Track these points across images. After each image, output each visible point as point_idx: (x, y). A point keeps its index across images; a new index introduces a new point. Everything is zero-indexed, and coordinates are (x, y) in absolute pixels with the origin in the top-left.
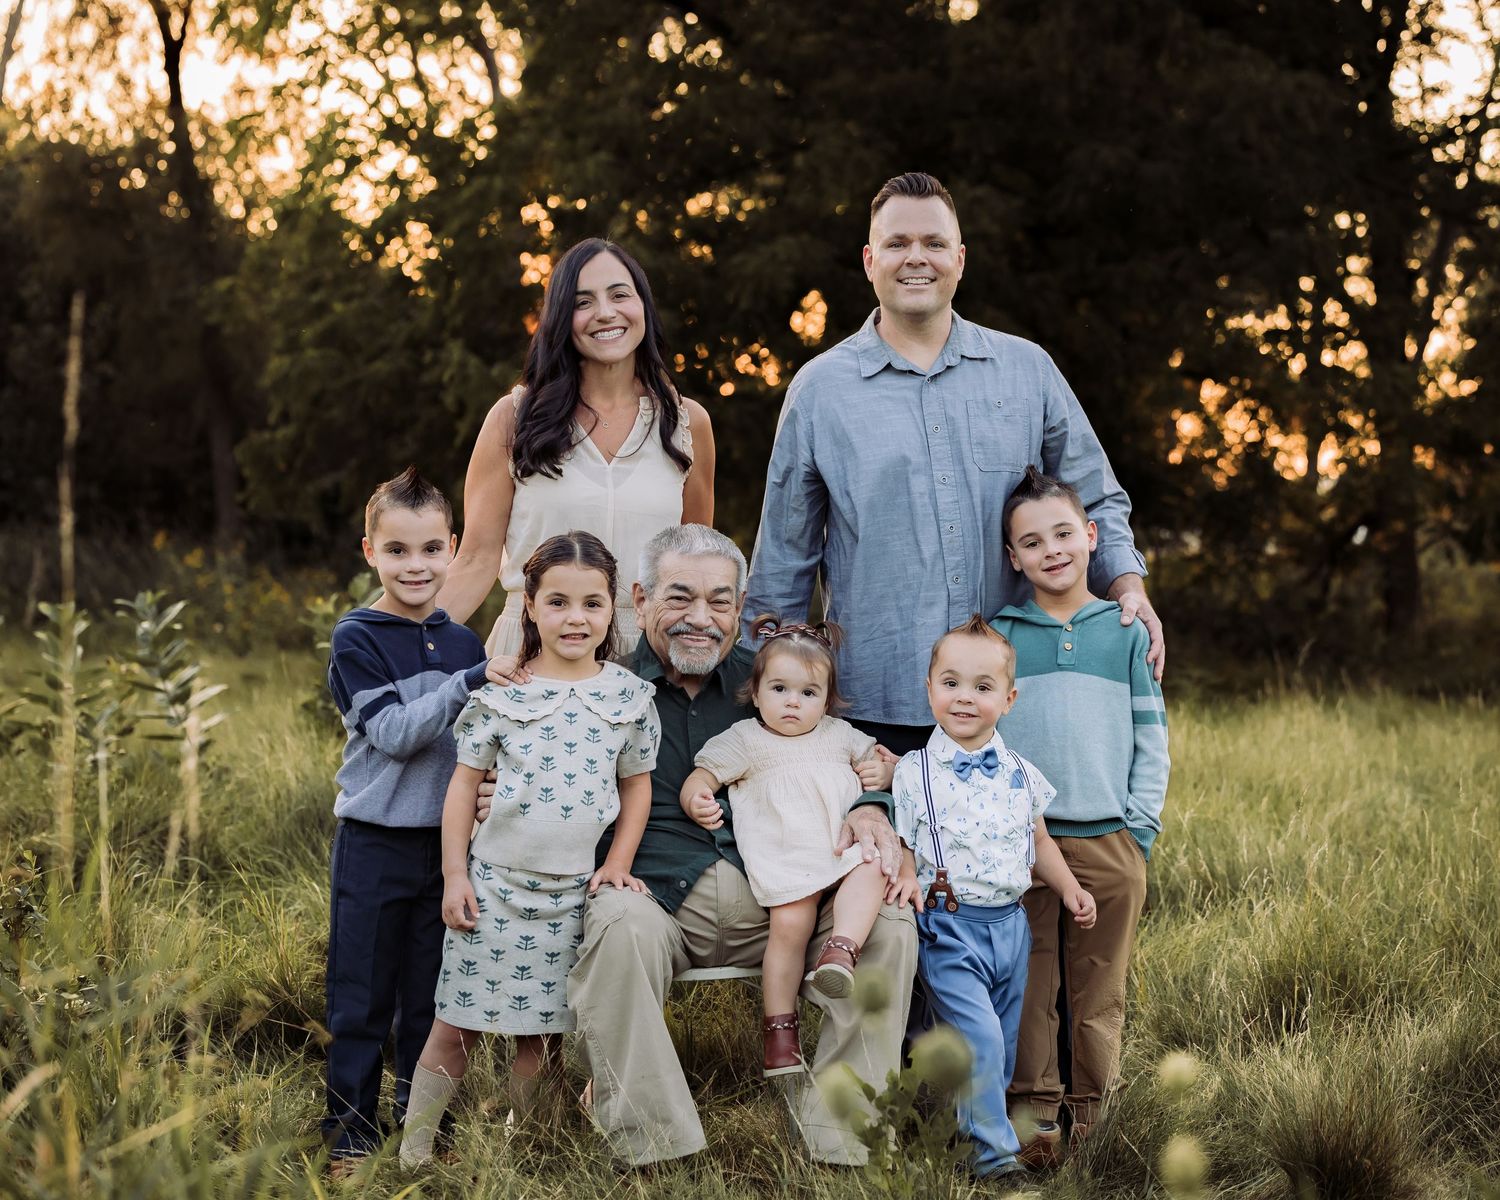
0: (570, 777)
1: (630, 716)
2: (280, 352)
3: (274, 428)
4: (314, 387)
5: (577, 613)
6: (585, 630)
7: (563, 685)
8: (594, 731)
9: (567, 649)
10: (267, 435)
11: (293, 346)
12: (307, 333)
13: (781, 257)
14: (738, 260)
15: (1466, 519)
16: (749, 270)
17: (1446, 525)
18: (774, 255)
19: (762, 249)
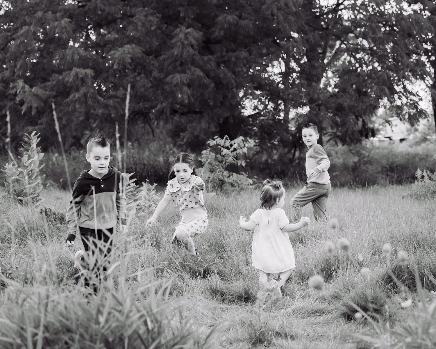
13: (126, 52)
14: (112, 52)
15: (341, 132)
16: (117, 55)
17: (335, 133)
18: (124, 51)
19: (120, 49)
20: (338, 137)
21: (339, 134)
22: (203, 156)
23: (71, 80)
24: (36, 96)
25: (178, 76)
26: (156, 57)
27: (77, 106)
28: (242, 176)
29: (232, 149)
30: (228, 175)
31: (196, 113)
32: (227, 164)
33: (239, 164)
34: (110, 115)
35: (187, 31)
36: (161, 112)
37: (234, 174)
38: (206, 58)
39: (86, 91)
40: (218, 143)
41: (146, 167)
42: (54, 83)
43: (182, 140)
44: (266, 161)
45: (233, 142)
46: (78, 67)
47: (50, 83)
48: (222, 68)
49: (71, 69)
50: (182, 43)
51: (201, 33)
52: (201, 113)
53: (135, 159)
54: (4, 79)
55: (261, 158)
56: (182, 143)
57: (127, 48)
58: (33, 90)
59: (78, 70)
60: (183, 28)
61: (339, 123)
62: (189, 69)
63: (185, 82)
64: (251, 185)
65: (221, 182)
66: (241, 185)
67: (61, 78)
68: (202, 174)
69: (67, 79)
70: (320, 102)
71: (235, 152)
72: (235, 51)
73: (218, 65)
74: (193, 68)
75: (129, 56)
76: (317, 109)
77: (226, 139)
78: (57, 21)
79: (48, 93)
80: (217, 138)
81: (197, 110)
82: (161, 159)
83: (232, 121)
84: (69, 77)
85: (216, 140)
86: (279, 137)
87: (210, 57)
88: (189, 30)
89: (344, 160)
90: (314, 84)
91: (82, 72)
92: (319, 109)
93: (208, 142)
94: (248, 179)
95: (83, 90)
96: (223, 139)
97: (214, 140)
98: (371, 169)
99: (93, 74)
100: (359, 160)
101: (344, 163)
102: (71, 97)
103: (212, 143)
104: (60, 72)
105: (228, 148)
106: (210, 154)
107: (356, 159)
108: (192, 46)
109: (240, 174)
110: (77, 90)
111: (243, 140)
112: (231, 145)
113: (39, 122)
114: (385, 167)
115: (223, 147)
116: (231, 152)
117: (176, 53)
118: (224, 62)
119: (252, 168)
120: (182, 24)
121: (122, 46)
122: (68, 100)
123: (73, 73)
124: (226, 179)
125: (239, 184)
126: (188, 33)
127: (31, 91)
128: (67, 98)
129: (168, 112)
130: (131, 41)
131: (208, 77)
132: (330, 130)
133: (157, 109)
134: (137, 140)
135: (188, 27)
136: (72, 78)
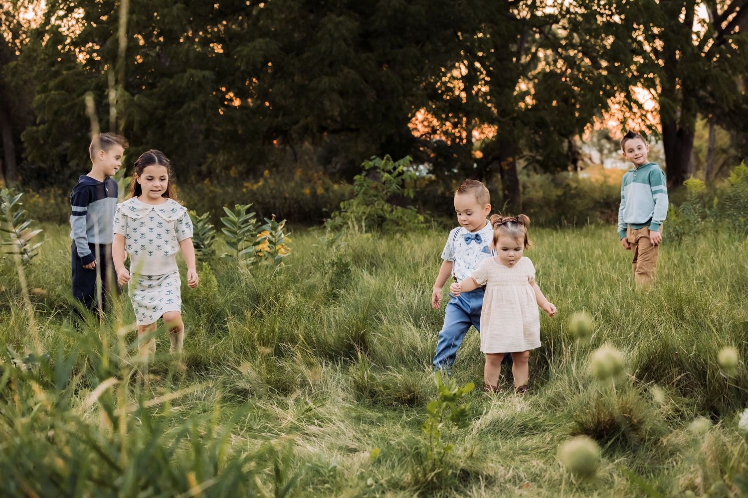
0: (151, 241)
1: (175, 217)
2: (39, 93)
3: (39, 125)
4: (55, 107)
5: (157, 183)
6: (160, 189)
7: (150, 206)
8: (160, 223)
9: (153, 195)
10: (35, 128)
11: (45, 90)
12: (52, 84)
13: (258, 47)
14: (239, 49)
15: (541, 155)
16: (245, 53)
17: (534, 157)
18: (255, 47)
19: (250, 44)
20: (538, 161)
21: (539, 158)
22: (355, 183)
23: (184, 85)
24: (139, 106)
25: (326, 80)
26: (297, 55)
27: (193, 120)
28: (409, 211)
29: (396, 173)
30: (390, 209)
31: (351, 130)
32: (389, 194)
33: (405, 195)
34: (237, 131)
35: (338, 20)
36: (306, 130)
37: (399, 208)
38: (363, 56)
39: (204, 99)
40: (377, 165)
41: (288, 202)
42: (162, 89)
43: (335, 167)
44: (443, 194)
45: (397, 164)
46: (195, 68)
47: (157, 90)
48: (385, 69)
49: (185, 71)
50: (331, 36)
51: (357, 23)
52: (357, 130)
53: (274, 192)
54: (100, 84)
55: (437, 190)
56: (334, 170)
57: (260, 42)
58: (135, 98)
59: (193, 71)
60: (334, 16)
61: (540, 144)
62: (341, 71)
63: (336, 87)
64: (422, 223)
65: (380, 219)
66: (408, 224)
67: (171, 82)
68: (354, 208)
69: (179, 84)
70: (515, 115)
71: (400, 178)
72: (401, 47)
73: (380, 65)
74: (346, 70)
75: (261, 52)
76: (511, 124)
77: (388, 159)
78: (167, 7)
79: (155, 103)
80: (374, 159)
81: (353, 126)
82: (307, 191)
83: (397, 140)
84: (182, 81)
85: (374, 161)
86: (459, 164)
87: (370, 54)
88: (341, 19)
89: (544, 193)
90: (507, 90)
91: (199, 74)
92: (514, 125)
93: (363, 164)
94: (418, 215)
95: (201, 98)
96: (382, 159)
97: (371, 160)
98: (580, 204)
99: (214, 77)
100: (565, 194)
101: (544, 198)
102: (185, 106)
103: (368, 164)
104: (170, 76)
105: (389, 172)
106: (365, 180)
107: (560, 192)
108: (345, 40)
109: (406, 208)
110: (193, 98)
111: (410, 161)
112: (395, 169)
113: (144, 140)
114: (599, 203)
115: (383, 170)
116: (395, 178)
117: (323, 49)
118: (388, 62)
119: (425, 203)
120: (331, 11)
121: (252, 39)
122: (180, 111)
123: (187, 75)
124: (387, 216)
125: (405, 223)
126: (340, 22)
127: (133, 100)
128: (180, 109)
129: (315, 130)
130: (264, 34)
131: (366, 82)
132: (526, 153)
133: (300, 125)
134: (276, 166)
135: (339, 16)
136: (185, 82)
